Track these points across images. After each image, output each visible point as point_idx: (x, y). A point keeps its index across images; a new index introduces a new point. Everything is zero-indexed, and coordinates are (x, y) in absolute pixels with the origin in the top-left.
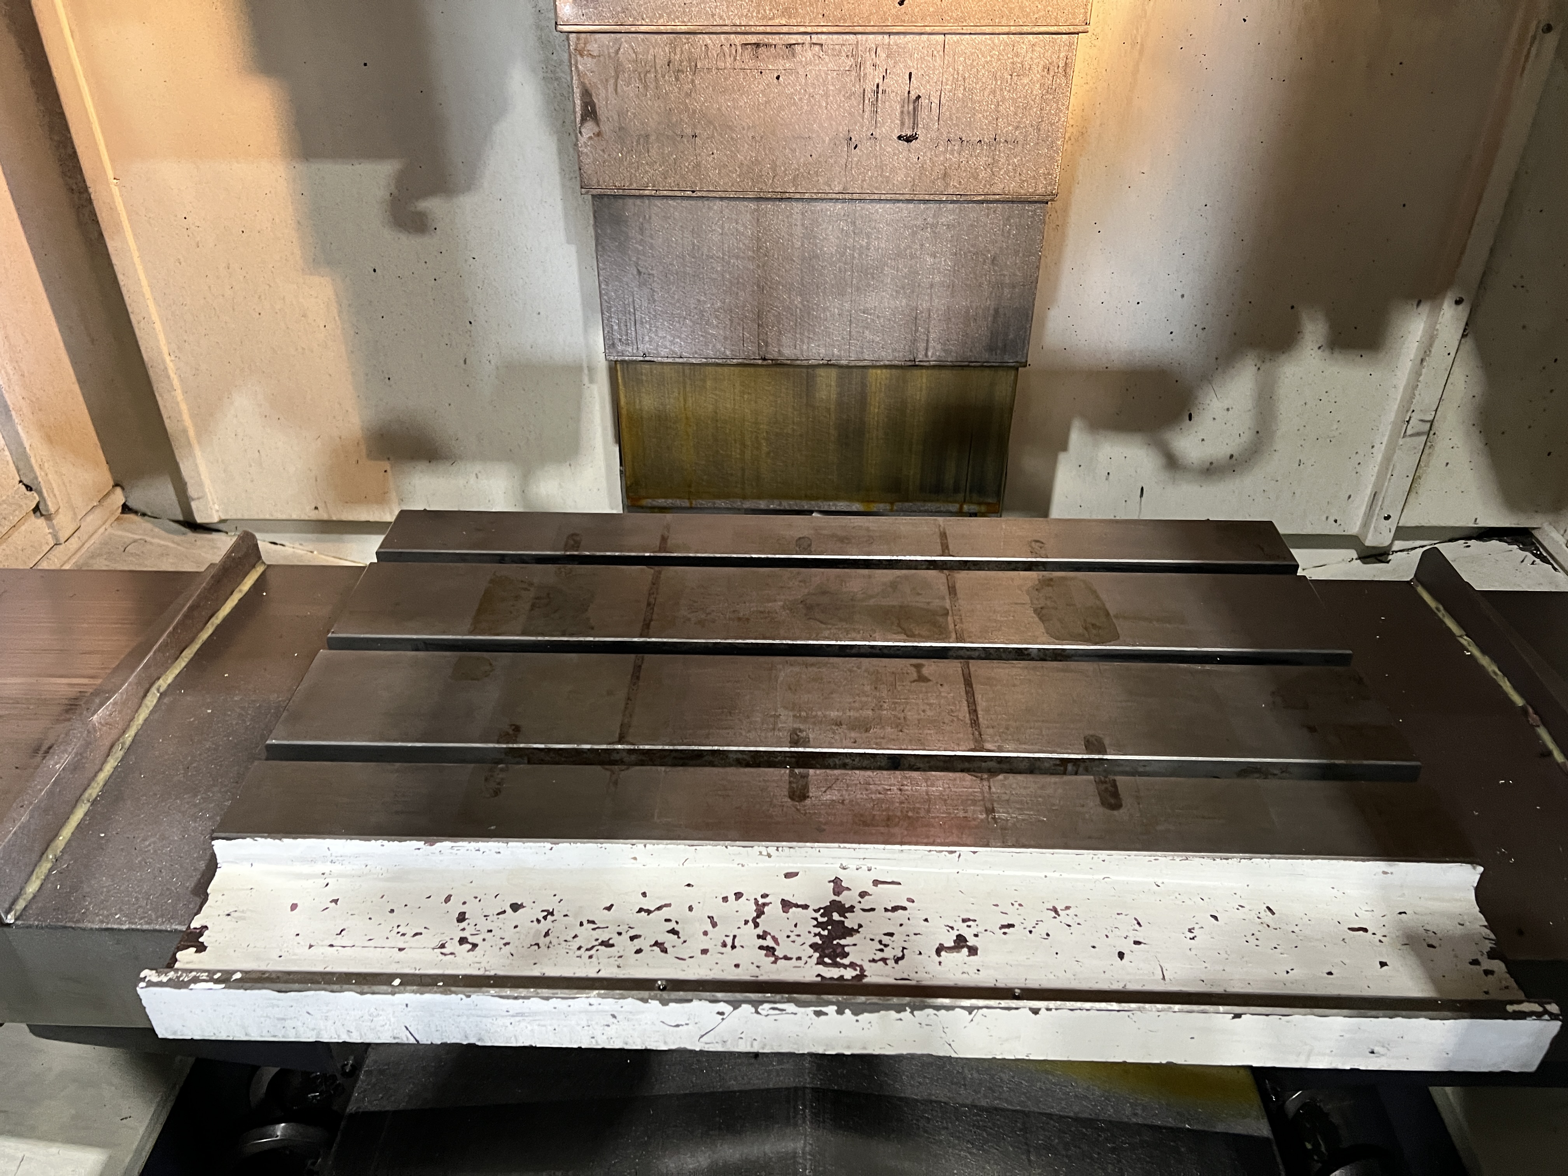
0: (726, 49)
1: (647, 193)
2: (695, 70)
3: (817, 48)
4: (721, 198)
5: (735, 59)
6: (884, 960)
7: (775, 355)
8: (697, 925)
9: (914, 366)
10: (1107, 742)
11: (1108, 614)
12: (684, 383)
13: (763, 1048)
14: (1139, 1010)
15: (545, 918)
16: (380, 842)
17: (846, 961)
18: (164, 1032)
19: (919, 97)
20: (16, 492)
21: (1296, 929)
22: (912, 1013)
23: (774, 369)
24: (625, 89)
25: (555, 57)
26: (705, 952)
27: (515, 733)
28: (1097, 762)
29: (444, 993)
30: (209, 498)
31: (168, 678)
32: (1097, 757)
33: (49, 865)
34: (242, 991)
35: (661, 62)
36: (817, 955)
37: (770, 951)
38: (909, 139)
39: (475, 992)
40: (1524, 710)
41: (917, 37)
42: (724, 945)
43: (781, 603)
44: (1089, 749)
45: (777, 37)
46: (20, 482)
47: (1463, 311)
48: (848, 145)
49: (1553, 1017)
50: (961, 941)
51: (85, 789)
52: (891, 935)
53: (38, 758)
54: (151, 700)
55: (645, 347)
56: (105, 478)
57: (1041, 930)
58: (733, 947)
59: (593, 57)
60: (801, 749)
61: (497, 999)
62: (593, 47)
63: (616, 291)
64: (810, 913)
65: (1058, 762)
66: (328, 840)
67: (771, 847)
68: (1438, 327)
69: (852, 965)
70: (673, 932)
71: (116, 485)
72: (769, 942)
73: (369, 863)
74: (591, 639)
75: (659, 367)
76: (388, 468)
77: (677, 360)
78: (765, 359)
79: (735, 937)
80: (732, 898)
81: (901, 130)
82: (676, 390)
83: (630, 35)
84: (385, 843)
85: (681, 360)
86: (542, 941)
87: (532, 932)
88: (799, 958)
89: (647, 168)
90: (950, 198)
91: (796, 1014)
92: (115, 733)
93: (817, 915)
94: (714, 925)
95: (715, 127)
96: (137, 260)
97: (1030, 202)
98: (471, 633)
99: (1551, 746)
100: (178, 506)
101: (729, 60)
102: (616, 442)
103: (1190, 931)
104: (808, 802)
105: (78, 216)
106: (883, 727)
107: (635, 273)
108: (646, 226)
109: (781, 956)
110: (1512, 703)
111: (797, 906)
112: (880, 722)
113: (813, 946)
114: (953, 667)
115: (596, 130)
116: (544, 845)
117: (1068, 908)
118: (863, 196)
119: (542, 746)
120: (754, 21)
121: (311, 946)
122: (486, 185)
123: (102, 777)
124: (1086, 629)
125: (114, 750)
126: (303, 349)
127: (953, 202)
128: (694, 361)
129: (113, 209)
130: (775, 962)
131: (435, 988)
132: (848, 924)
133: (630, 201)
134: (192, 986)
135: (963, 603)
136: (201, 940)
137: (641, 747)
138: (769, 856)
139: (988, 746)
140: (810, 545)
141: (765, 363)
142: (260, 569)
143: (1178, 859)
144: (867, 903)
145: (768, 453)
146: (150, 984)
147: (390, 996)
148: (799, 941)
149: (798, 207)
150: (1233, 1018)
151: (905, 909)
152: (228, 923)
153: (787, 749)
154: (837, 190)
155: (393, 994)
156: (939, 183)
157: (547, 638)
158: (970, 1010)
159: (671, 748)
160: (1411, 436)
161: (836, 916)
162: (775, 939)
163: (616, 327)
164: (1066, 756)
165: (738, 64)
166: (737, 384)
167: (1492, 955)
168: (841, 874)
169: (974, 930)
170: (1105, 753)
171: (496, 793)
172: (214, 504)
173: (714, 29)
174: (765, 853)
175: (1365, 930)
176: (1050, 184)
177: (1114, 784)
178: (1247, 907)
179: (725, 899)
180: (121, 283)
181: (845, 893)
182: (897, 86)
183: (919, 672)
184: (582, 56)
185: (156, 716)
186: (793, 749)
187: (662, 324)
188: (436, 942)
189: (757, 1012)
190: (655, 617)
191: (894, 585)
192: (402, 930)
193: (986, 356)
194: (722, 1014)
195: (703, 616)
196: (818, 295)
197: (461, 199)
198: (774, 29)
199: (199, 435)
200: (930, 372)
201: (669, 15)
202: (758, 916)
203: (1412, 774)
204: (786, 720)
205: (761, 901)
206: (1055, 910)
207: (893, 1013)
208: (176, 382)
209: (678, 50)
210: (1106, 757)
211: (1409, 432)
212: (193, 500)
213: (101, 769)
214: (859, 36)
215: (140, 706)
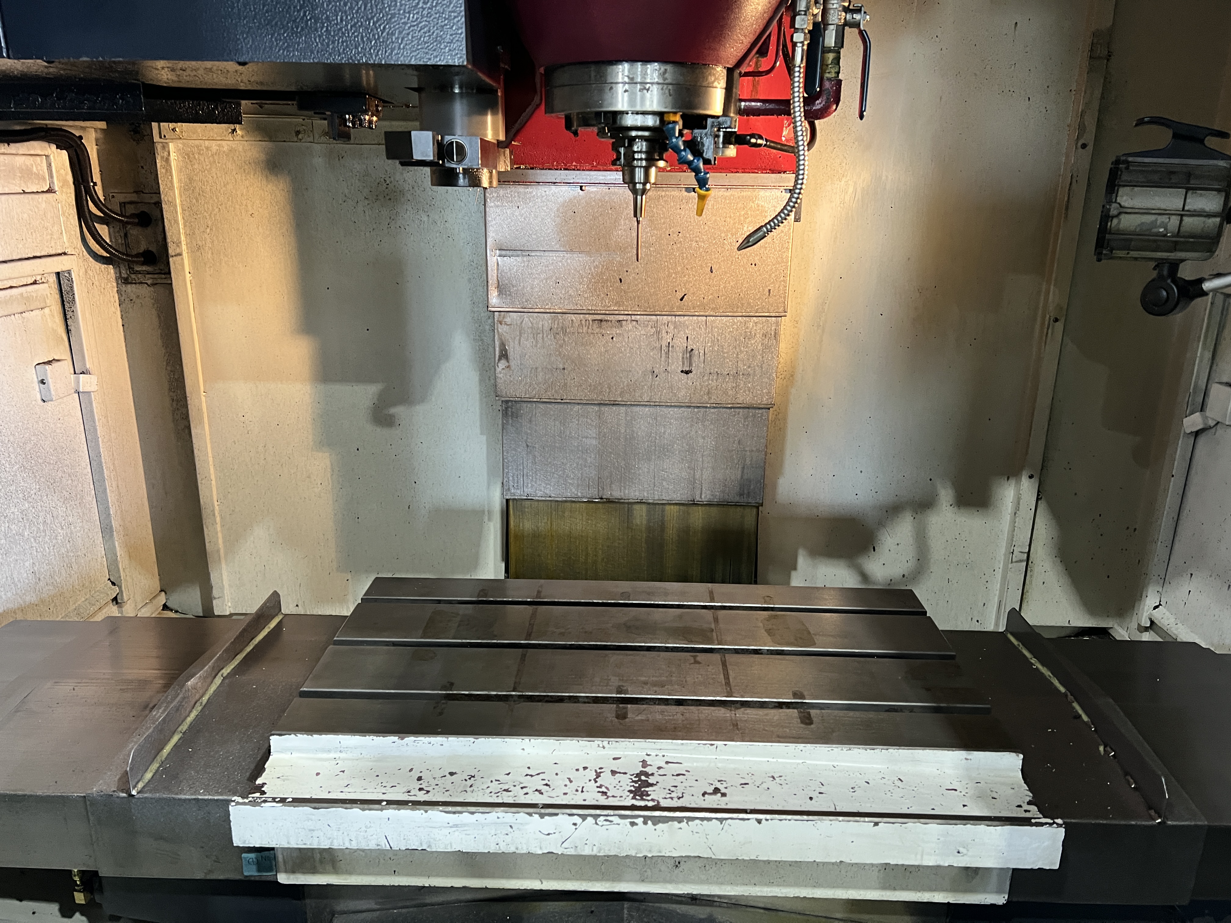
0: (583, 322)
1: (535, 400)
2: (565, 333)
3: (634, 323)
4: (578, 404)
5: (588, 328)
6: (672, 798)
7: (608, 496)
8: (561, 782)
9: (694, 504)
10: (805, 693)
11: (809, 633)
12: (551, 513)
13: (599, 852)
14: (819, 820)
15: (470, 779)
16: (371, 737)
17: (649, 798)
18: (238, 842)
19: (692, 350)
20: (106, 586)
21: (915, 789)
22: (687, 823)
23: (607, 505)
24: (525, 342)
25: (481, 328)
26: (565, 794)
27: (451, 686)
28: (800, 705)
29: (412, 809)
30: (226, 598)
31: (226, 671)
32: (800, 701)
33: (158, 765)
34: (292, 808)
35: (546, 328)
36: (632, 795)
37: (604, 793)
38: (687, 372)
39: (430, 809)
40: (1065, 695)
41: (691, 318)
42: (577, 791)
43: (611, 625)
44: (795, 695)
45: (612, 316)
46: (109, 579)
47: (1035, 483)
48: (652, 375)
49: (1059, 826)
50: (716, 791)
51: (180, 725)
52: (676, 787)
53: (147, 712)
54: (218, 680)
55: (528, 490)
56: (157, 586)
57: (765, 786)
58: (582, 791)
59: (508, 325)
60: (623, 696)
61: (443, 813)
62: (508, 320)
63: (512, 457)
64: (628, 776)
65: (777, 705)
66: (340, 736)
67: (605, 742)
68: (1021, 492)
69: (653, 800)
70: (547, 785)
71: (161, 591)
72: (603, 789)
73: (363, 752)
74: (495, 641)
75: (536, 503)
76: (349, 577)
77: (548, 499)
78: (602, 498)
79: (583, 787)
80: (581, 769)
81: (683, 367)
82: (546, 518)
83: (529, 314)
84: (375, 738)
85: (550, 499)
86: (468, 789)
87: (462, 785)
88: (621, 797)
89: (536, 386)
90: (712, 405)
91: (619, 824)
92: (197, 696)
93: (632, 777)
94: (571, 781)
95: (576, 364)
96: (208, 441)
97: (759, 408)
98: (422, 638)
99: (1080, 712)
100: (201, 606)
101: (585, 329)
102: (503, 560)
103: (852, 788)
104: (627, 720)
105: (173, 415)
106: (672, 685)
107: (525, 445)
108: (533, 419)
109: (611, 795)
110: (1059, 691)
111: (620, 773)
112: (671, 683)
113: (630, 791)
114: (717, 657)
115: (507, 364)
116: (470, 739)
117: (780, 776)
118: (661, 404)
119: (467, 693)
120: (599, 308)
121: (329, 792)
122: (433, 399)
123: (189, 720)
124: (796, 640)
125: (196, 705)
126: (305, 498)
127: (714, 408)
128: (558, 499)
129: (200, 410)
130: (607, 798)
131: (407, 807)
132: (650, 781)
133: (525, 405)
134: (263, 805)
135: (721, 625)
136: (263, 789)
137: (527, 694)
138: (604, 747)
139: (734, 695)
140: (629, 596)
141: (602, 501)
142: (280, 617)
143: (845, 750)
144: (661, 772)
145: (603, 559)
146: (238, 803)
147: (380, 812)
148: (621, 789)
149: (623, 409)
150: (874, 825)
151: (684, 775)
152: (279, 782)
153: (614, 695)
154: (646, 400)
155: (382, 810)
156: (706, 397)
157: (468, 641)
158: (721, 820)
159: (545, 694)
160: (1016, 562)
161: (643, 778)
162: (607, 788)
163: (511, 478)
164: (781, 700)
165: (590, 331)
166: (585, 515)
167: (1029, 803)
168: (647, 758)
169: (725, 785)
170: (805, 699)
171: (441, 714)
172: (228, 601)
173: (577, 312)
174: (601, 746)
175: (956, 790)
176: (770, 398)
177: (809, 714)
178: (887, 778)
179: (577, 770)
180: (196, 455)
181: (649, 767)
182: (680, 343)
183: (695, 659)
184: (501, 324)
185: (221, 689)
186: (618, 696)
187: (540, 476)
188: (405, 790)
189: (596, 823)
190: (534, 630)
191: (681, 617)
192: (384, 784)
193: (737, 499)
194: (575, 824)
195: (563, 631)
196: (635, 460)
197: (417, 407)
198: (611, 312)
199: (226, 554)
200: (704, 508)
201: (552, 304)
202: (597, 778)
203: (987, 711)
204: (615, 682)
205: (599, 771)
206: (773, 777)
207: (676, 823)
208: (218, 519)
209: (556, 322)
210: (804, 701)
211: (1014, 560)
212: (215, 598)
213: (189, 715)
214: (658, 317)
215: (212, 682)
